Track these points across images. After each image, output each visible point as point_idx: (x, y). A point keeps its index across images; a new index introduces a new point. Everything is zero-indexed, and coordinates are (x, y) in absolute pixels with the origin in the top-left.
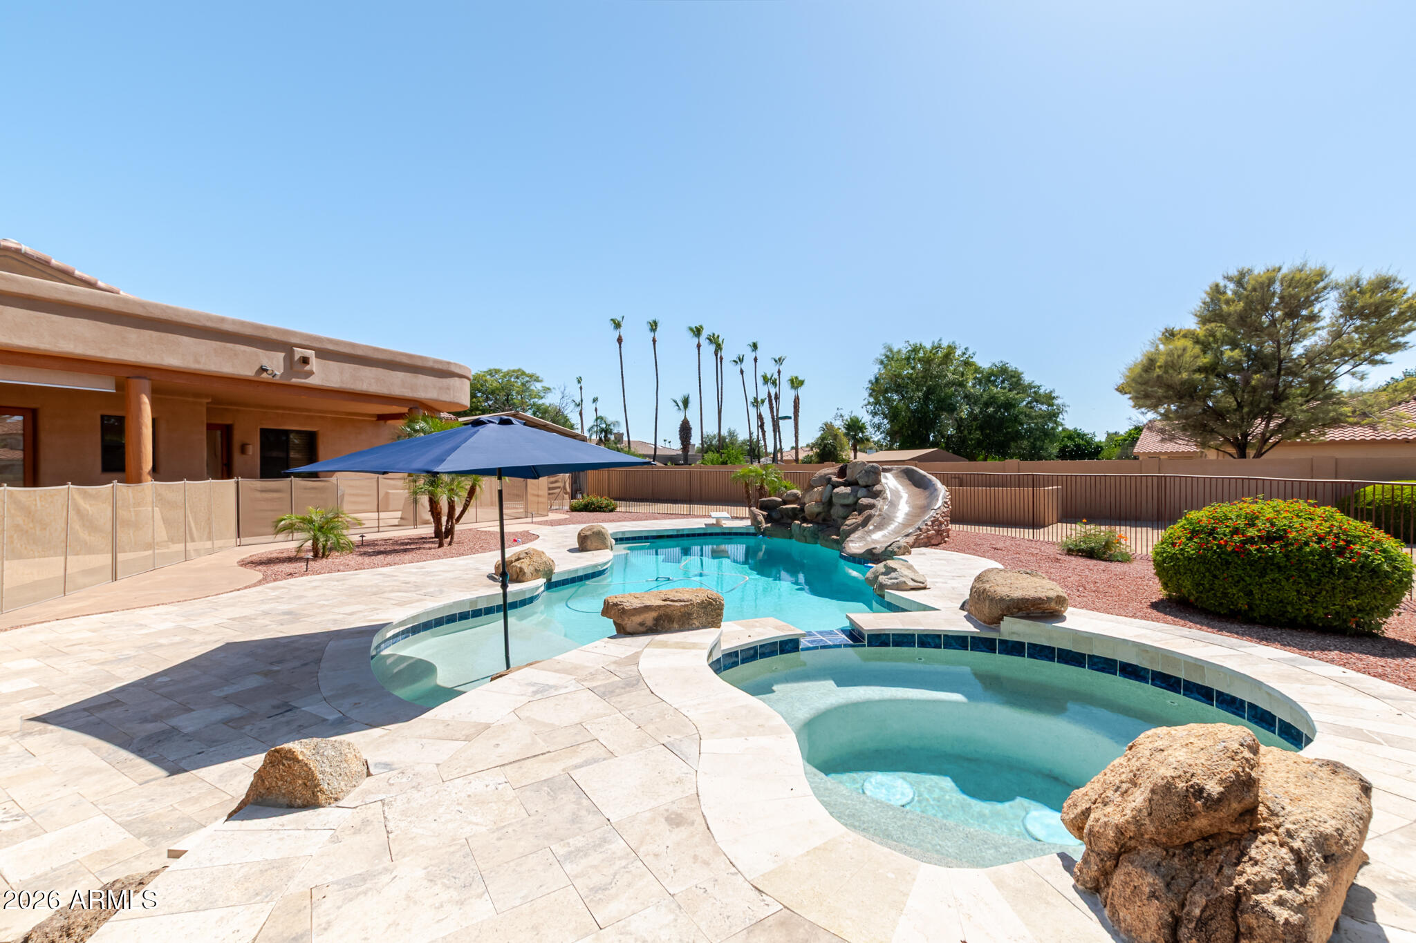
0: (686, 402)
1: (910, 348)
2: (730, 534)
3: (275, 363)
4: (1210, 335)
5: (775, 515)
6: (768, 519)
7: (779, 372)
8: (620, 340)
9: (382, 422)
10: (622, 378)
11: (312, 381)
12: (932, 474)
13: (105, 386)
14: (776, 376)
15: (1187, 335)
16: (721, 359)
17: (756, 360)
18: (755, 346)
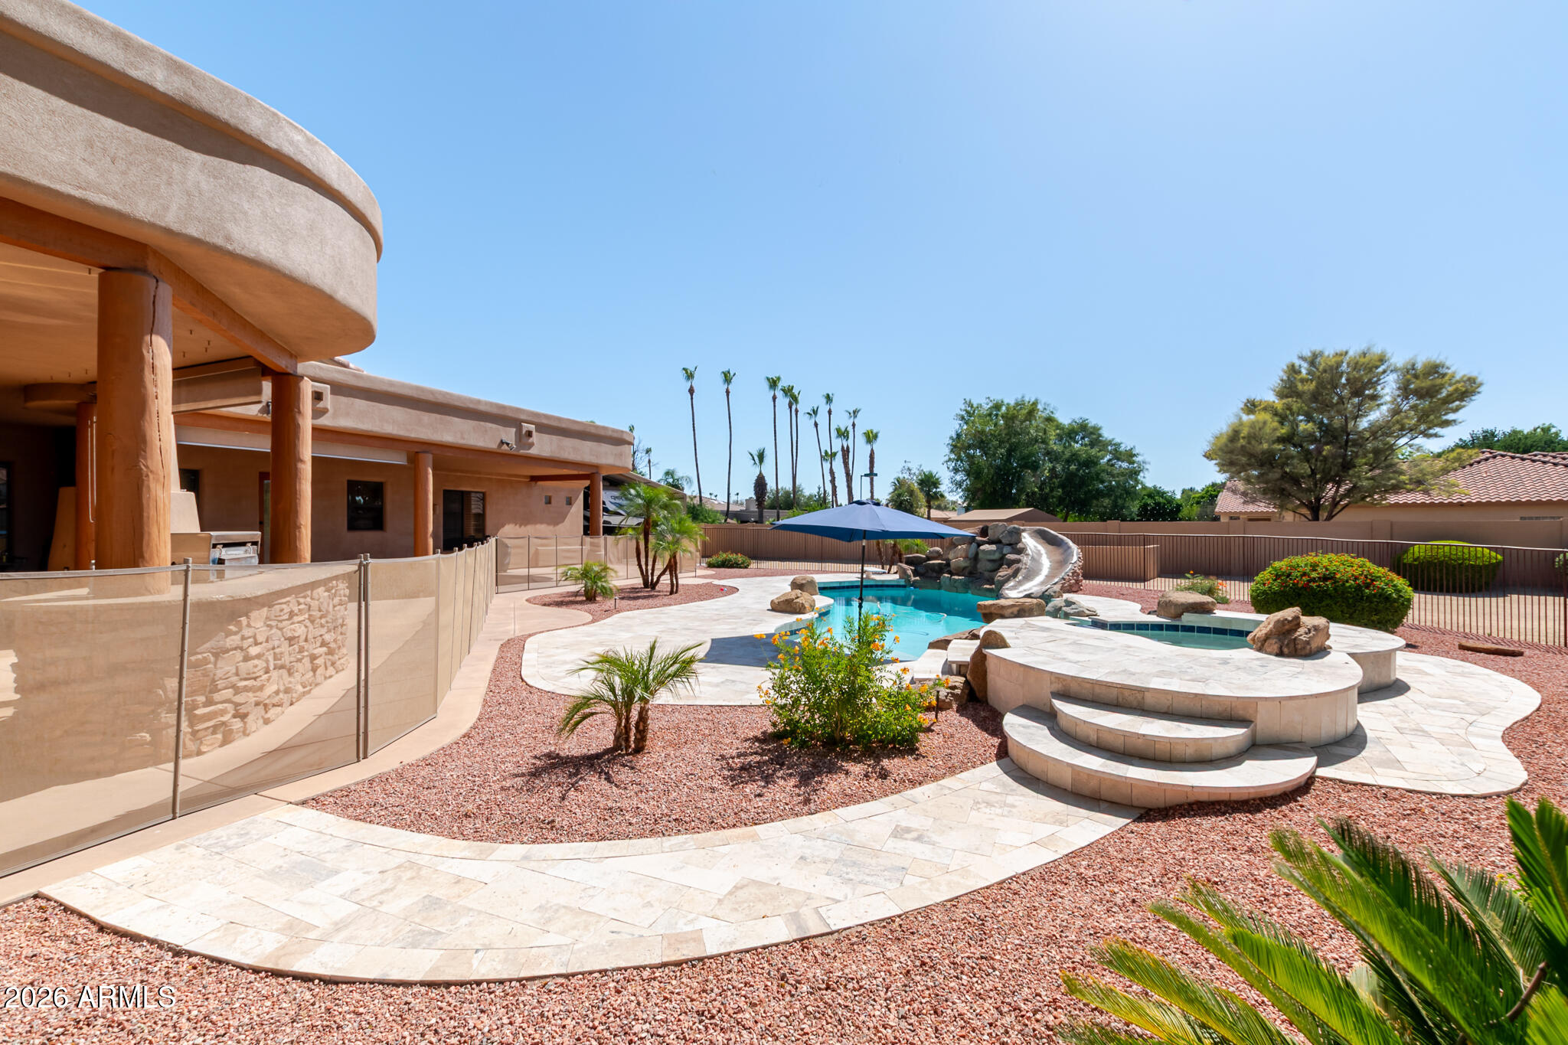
0: (761, 456)
1: (991, 405)
3: (510, 436)
4: (1288, 409)
5: (921, 570)
6: (916, 573)
7: (854, 425)
8: (691, 391)
9: (533, 483)
10: (694, 430)
12: (1064, 535)
13: (398, 459)
14: (850, 429)
15: (1268, 408)
16: (797, 411)
17: (830, 412)
18: (829, 399)
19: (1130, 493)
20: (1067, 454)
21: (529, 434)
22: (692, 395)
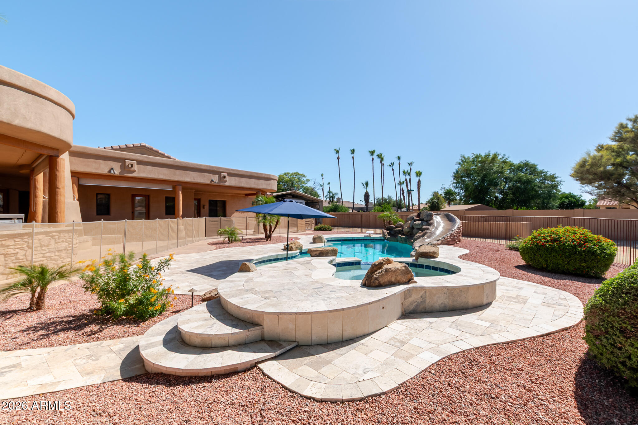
0: (367, 184)
1: (474, 156)
2: (373, 240)
3: (215, 178)
4: (620, 148)
5: (392, 232)
6: (389, 234)
7: (411, 169)
8: (338, 158)
9: (247, 197)
10: (339, 175)
11: (227, 184)
12: (457, 216)
13: (169, 188)
14: (409, 171)
15: (609, 148)
16: (383, 164)
17: (399, 164)
18: (399, 158)
19: (554, 197)
20: (516, 178)
21: (224, 177)
22: (338, 160)
